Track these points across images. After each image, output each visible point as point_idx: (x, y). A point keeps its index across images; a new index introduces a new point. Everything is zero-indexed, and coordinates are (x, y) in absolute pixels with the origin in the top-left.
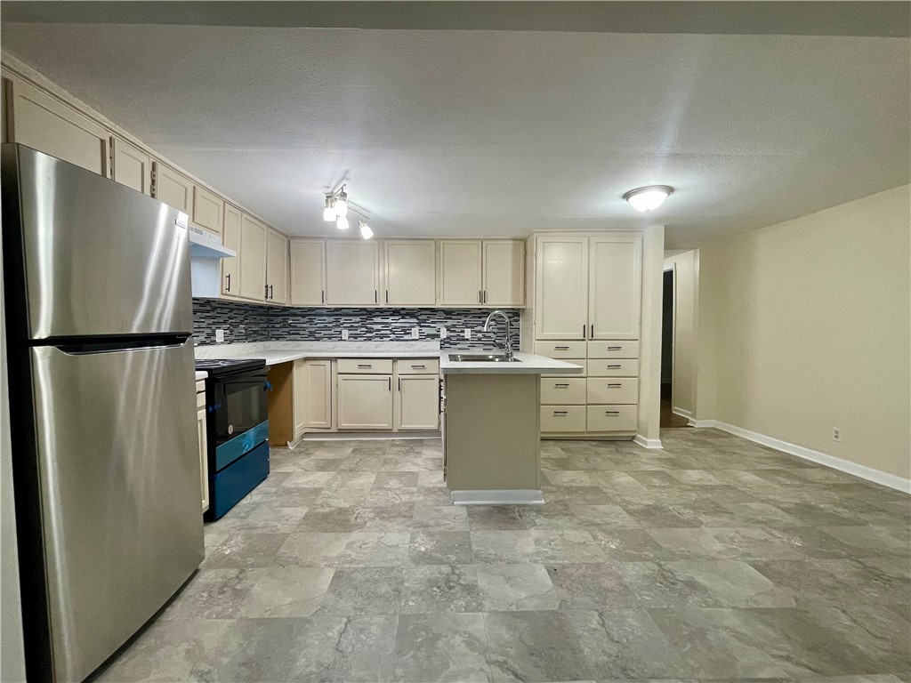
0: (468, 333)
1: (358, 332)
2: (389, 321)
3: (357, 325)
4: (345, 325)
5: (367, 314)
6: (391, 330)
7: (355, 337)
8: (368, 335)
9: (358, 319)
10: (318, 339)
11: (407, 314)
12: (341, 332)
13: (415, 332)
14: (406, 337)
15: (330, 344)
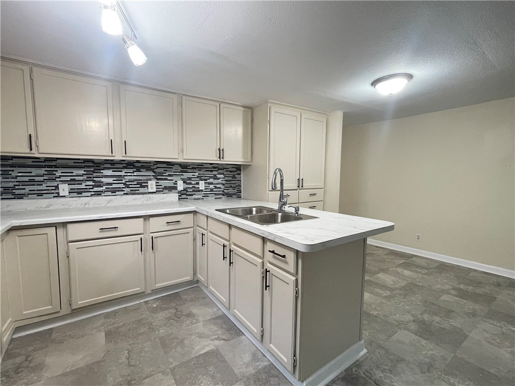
0: (202, 185)
1: (83, 186)
2: (122, 174)
3: (81, 178)
4: (62, 179)
5: (94, 166)
6: (124, 184)
7: (80, 192)
8: (95, 189)
9: (81, 172)
10: (20, 197)
11: (143, 167)
12: (57, 187)
13: (152, 185)
14: (142, 190)
15: (43, 203)
